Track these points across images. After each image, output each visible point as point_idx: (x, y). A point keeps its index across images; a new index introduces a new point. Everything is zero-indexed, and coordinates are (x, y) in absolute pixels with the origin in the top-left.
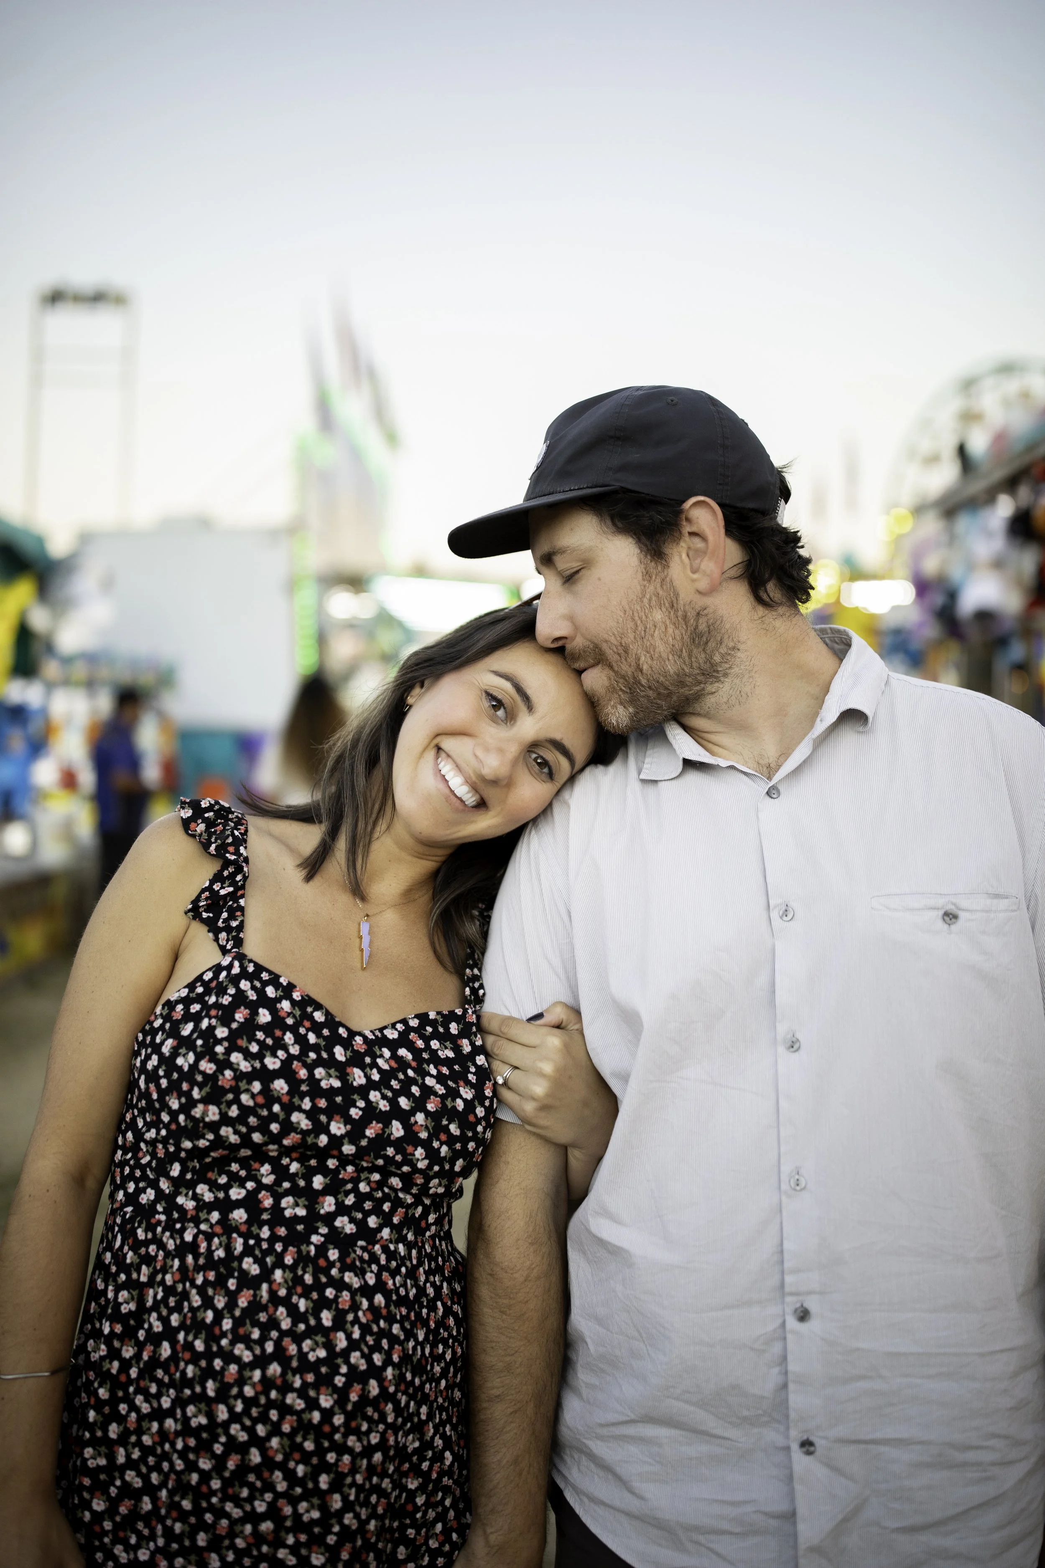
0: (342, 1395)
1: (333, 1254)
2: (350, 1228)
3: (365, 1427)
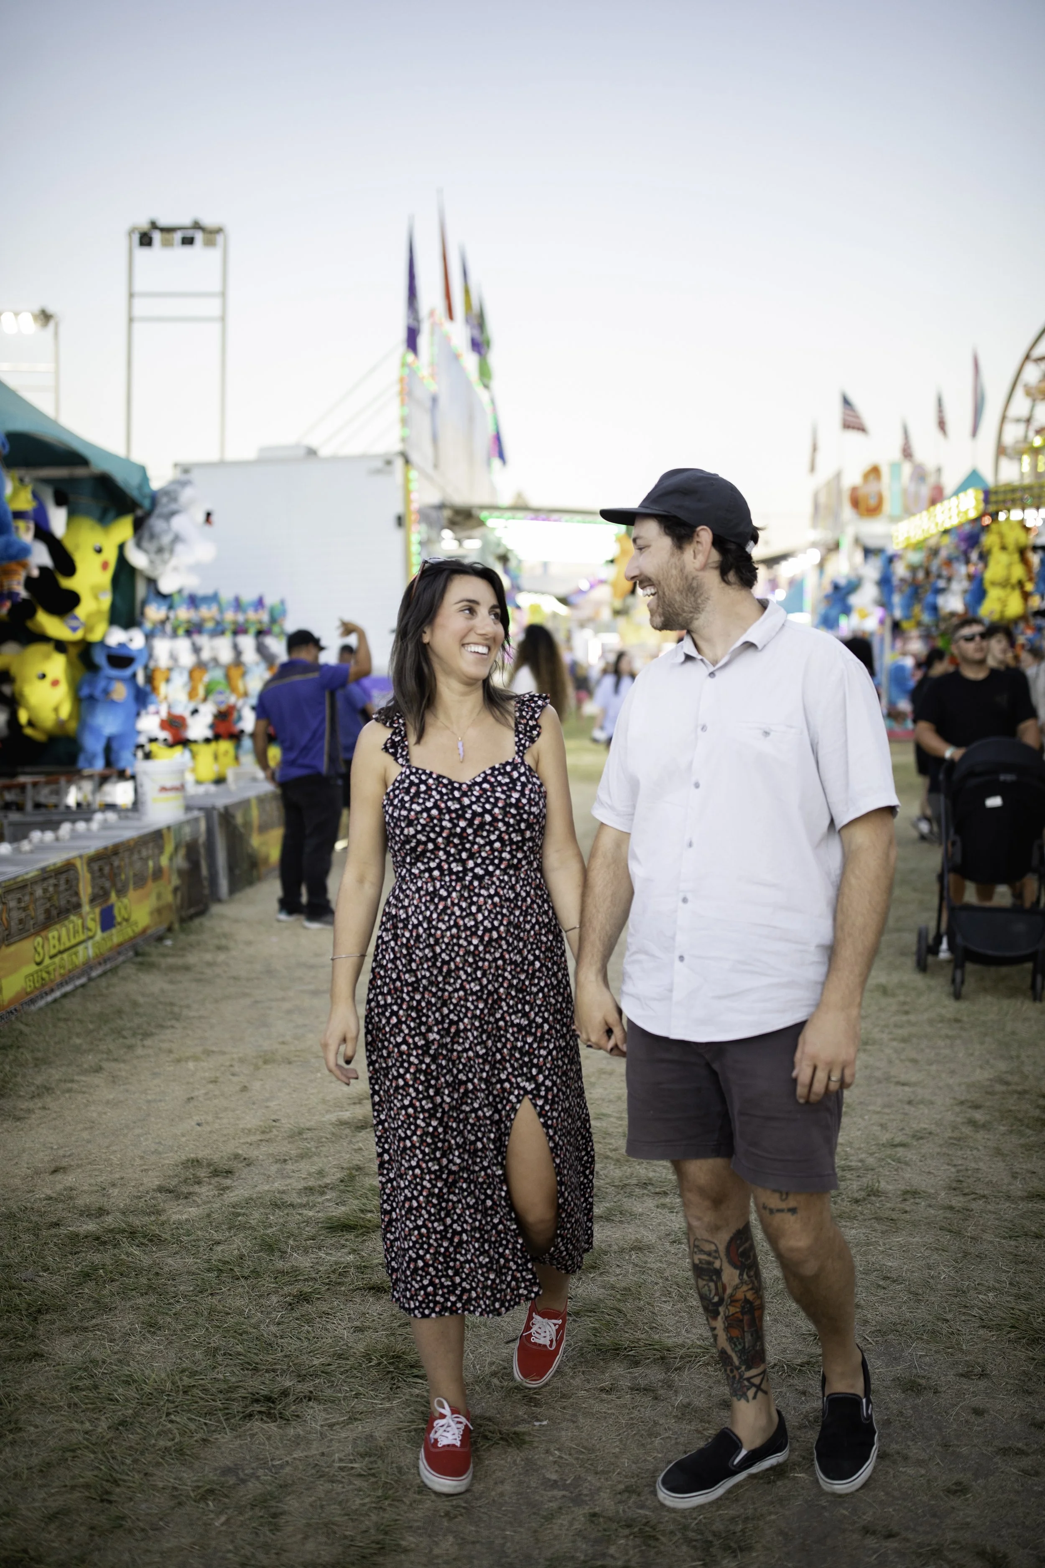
0: (481, 938)
1: (476, 883)
2: (481, 872)
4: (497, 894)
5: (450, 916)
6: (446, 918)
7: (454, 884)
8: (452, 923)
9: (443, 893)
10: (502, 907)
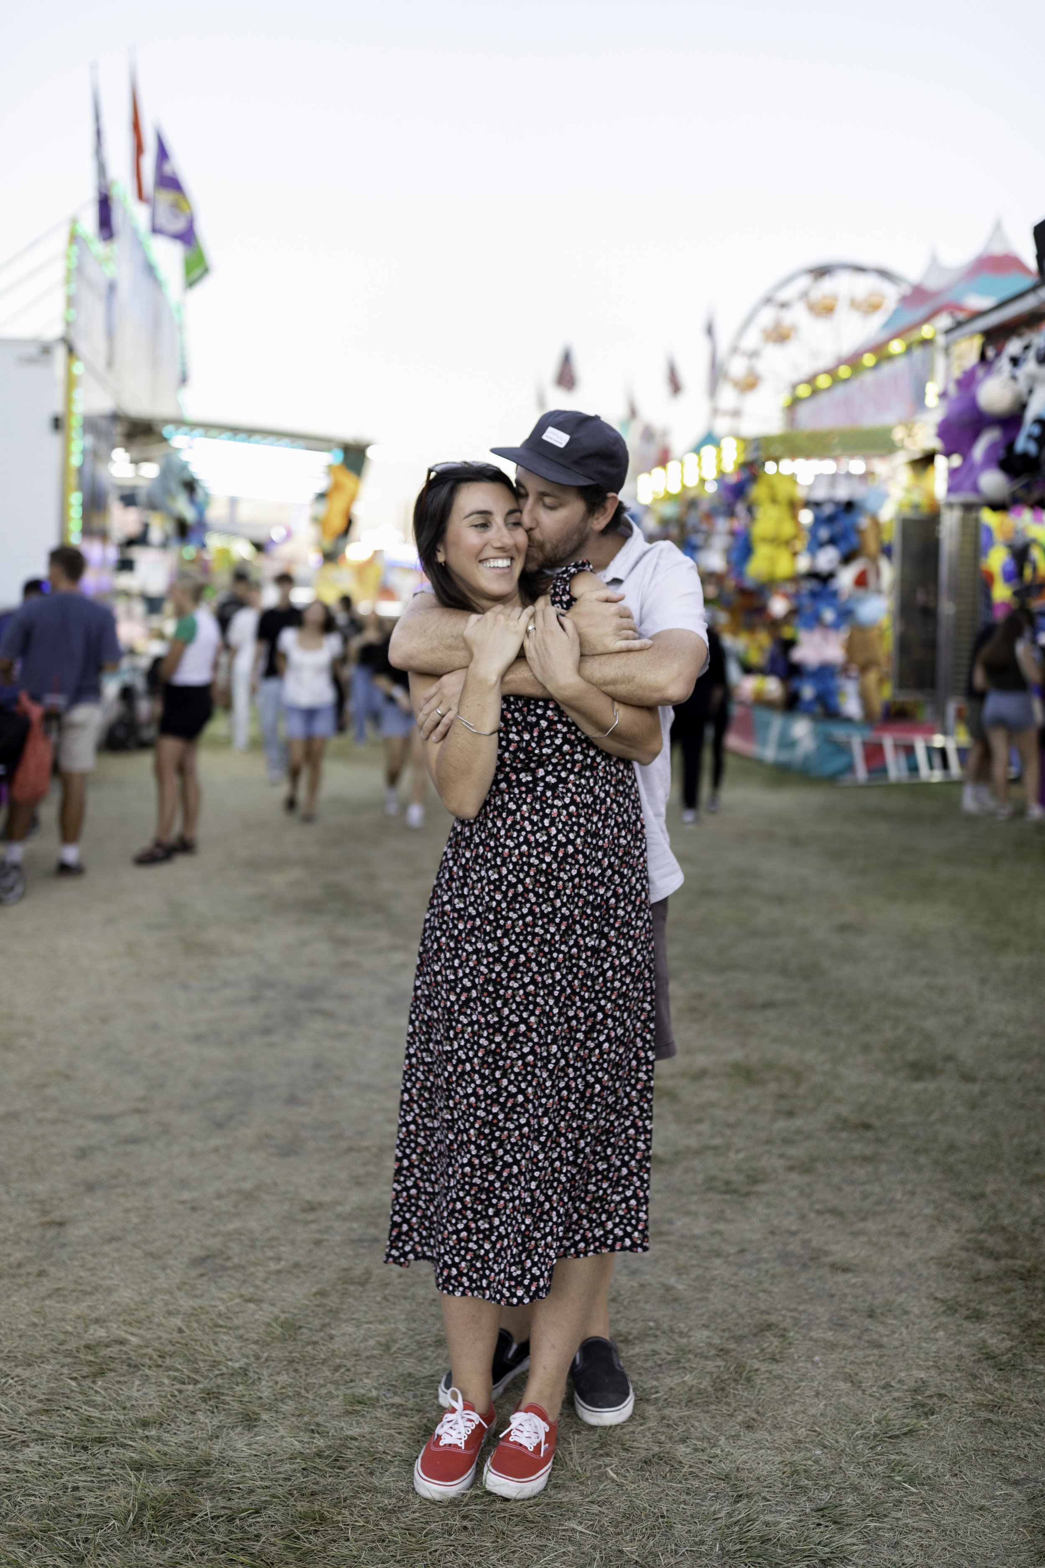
0: (555, 855)
1: (549, 794)
2: (553, 780)
3: (568, 868)
4: (573, 802)
5: (519, 832)
6: (515, 834)
7: (524, 796)
8: (521, 839)
9: (512, 806)
10: (579, 816)
